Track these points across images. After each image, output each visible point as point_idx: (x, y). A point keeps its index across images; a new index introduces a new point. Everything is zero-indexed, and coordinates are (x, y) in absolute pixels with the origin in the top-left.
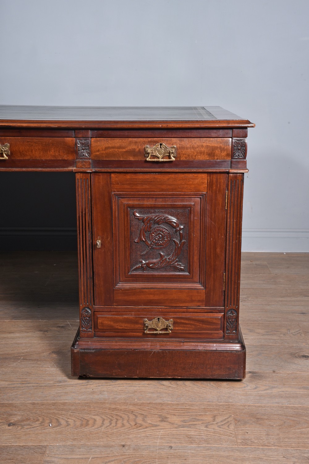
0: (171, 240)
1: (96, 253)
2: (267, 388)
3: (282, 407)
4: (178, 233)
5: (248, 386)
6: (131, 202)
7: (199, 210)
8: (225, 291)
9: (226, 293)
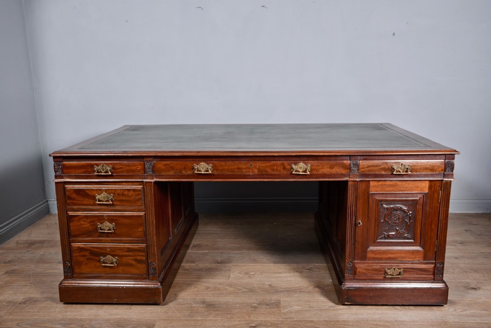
0: (404, 220)
1: (357, 229)
2: (462, 310)
3: (478, 323)
4: (408, 216)
5: (449, 309)
6: (380, 198)
7: (422, 203)
8: (436, 252)
9: (437, 253)
